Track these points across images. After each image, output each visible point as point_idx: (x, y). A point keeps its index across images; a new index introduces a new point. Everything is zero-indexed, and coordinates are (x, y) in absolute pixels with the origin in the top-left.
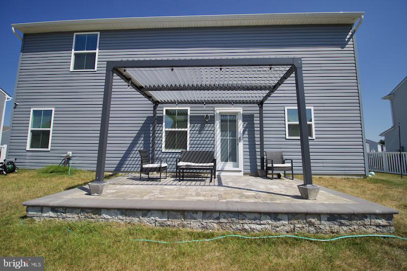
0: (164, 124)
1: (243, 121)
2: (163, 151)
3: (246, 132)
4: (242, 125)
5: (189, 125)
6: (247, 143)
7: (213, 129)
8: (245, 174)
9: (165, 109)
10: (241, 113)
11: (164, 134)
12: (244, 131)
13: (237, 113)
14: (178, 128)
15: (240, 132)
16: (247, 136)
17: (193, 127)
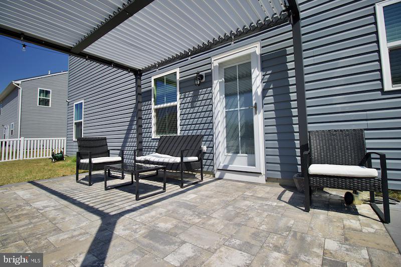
0: (153, 99)
1: (263, 69)
2: (153, 137)
3: (270, 92)
4: (260, 78)
5: (178, 97)
6: (273, 114)
7: (210, 97)
8: (268, 180)
9: (153, 79)
10: (258, 52)
11: (153, 114)
12: (265, 91)
13: (249, 55)
14: (167, 102)
15: (256, 93)
16: (271, 99)
17: (184, 98)
